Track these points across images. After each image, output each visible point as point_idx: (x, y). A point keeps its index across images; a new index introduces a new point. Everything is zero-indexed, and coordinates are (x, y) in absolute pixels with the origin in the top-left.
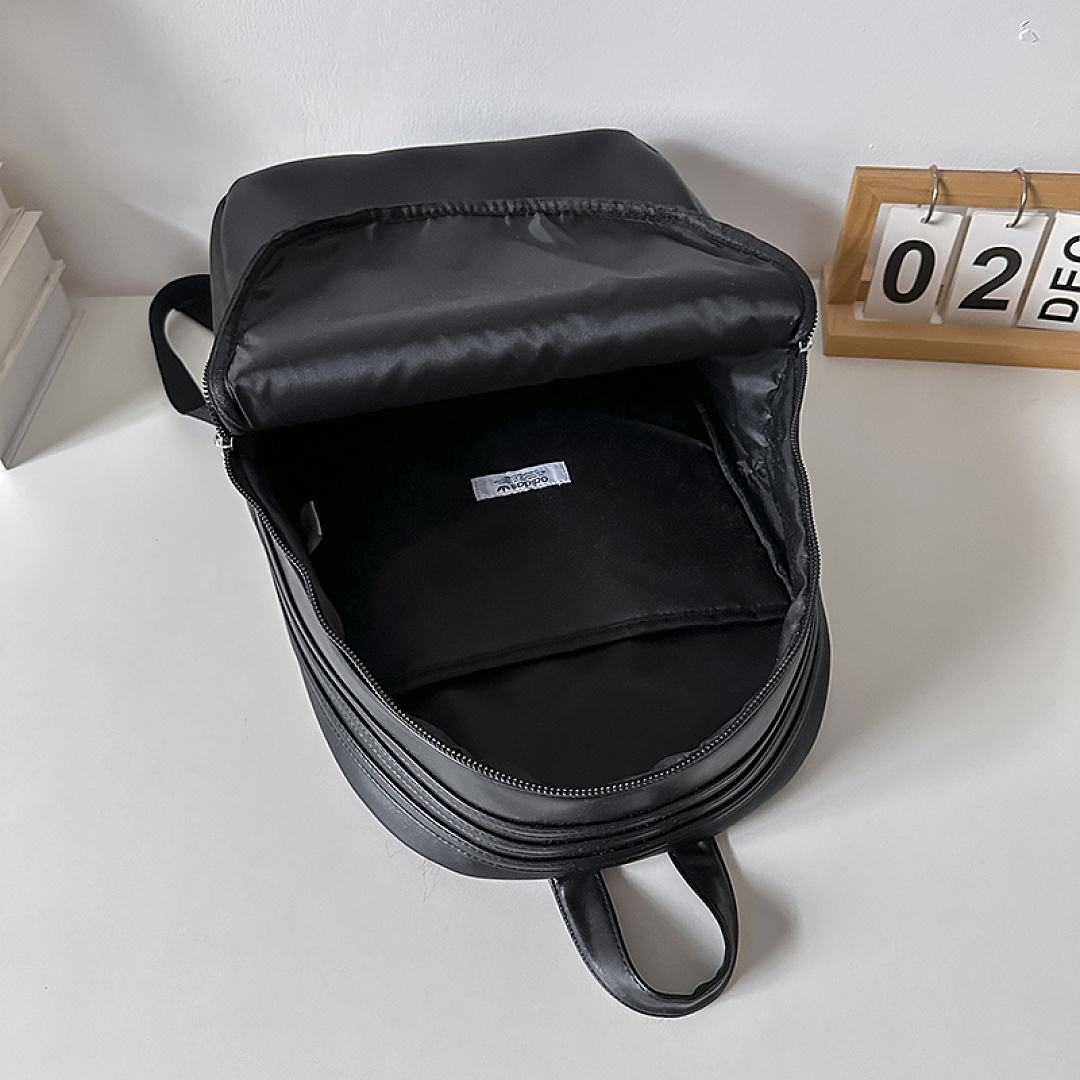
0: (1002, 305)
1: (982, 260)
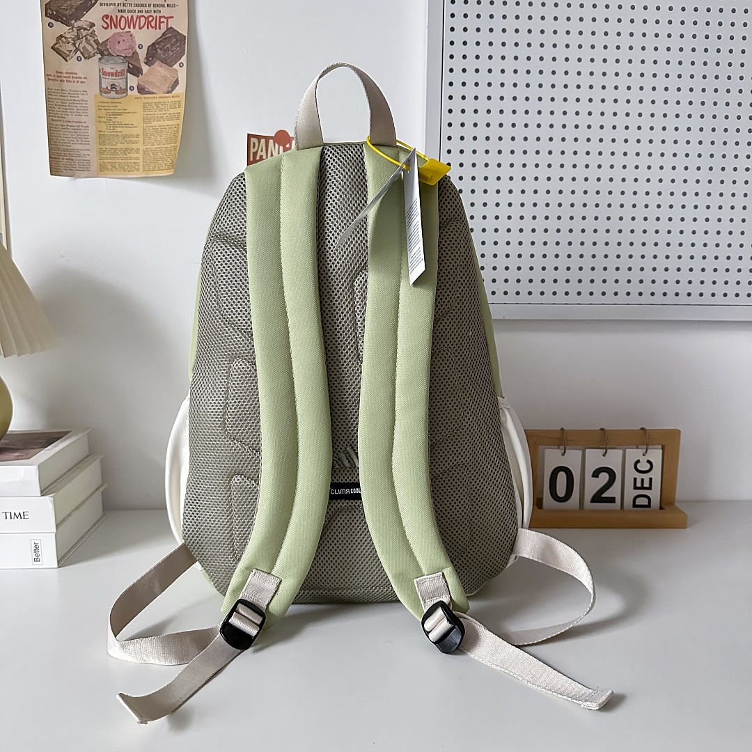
0: (612, 500)
1: (596, 474)
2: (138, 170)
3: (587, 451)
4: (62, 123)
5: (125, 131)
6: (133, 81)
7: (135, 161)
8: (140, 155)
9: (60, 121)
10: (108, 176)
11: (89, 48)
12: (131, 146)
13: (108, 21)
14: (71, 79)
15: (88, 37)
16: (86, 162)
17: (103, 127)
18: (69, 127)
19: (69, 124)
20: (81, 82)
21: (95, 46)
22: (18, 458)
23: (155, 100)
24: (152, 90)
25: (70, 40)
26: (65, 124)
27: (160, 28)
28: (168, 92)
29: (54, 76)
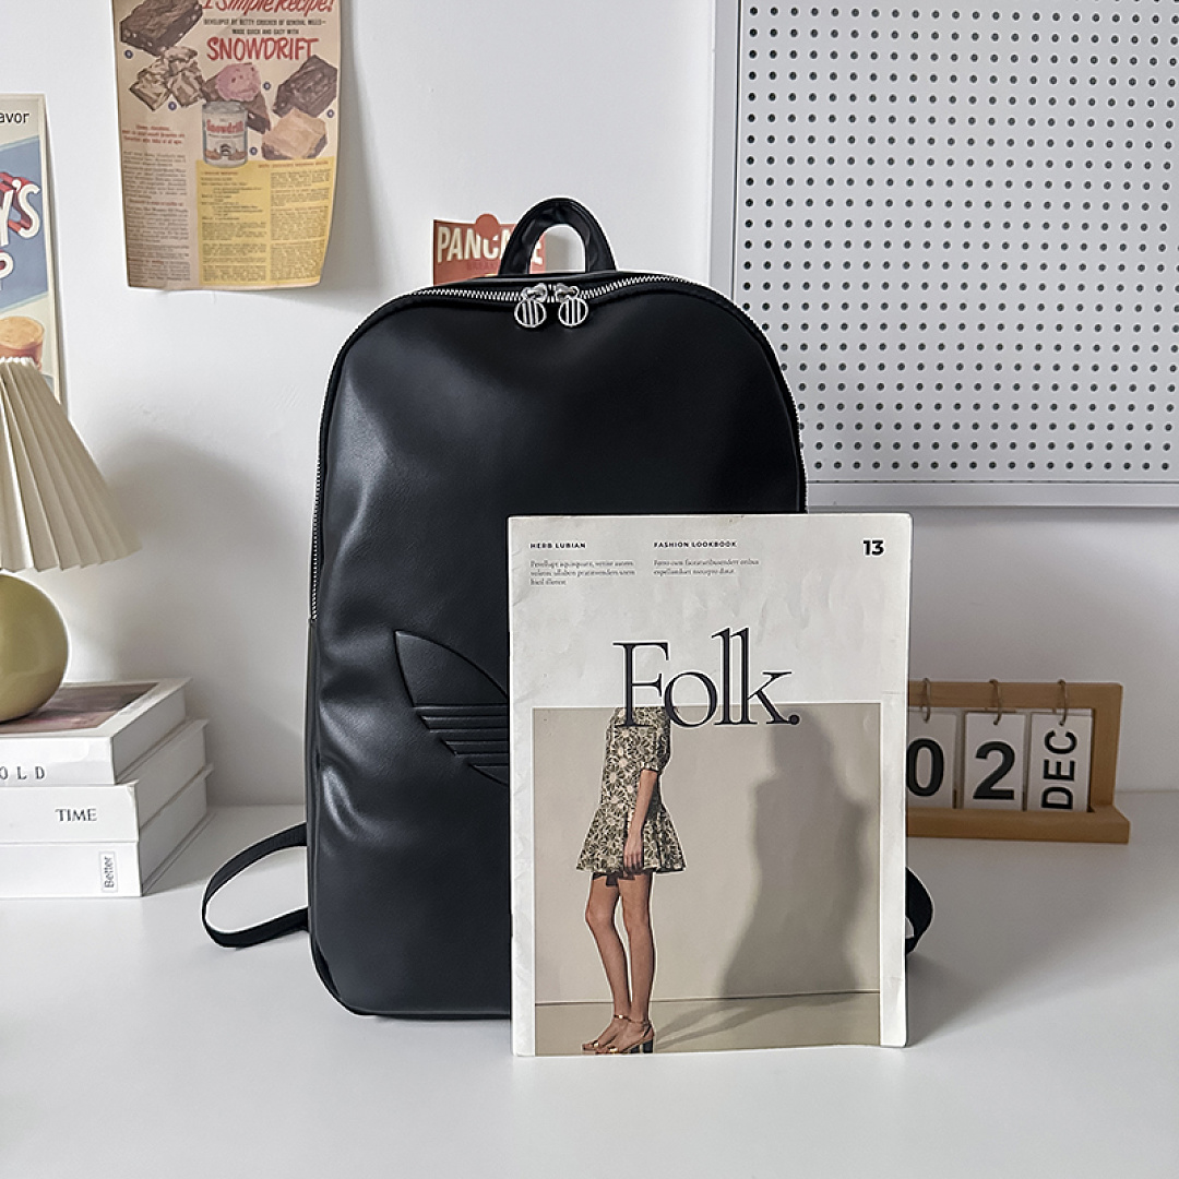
0: (1009, 795)
1: (983, 753)
2: (263, 278)
3: (969, 716)
4: (145, 205)
5: (244, 217)
6: (255, 139)
7: (258, 264)
8: (267, 255)
9: (143, 202)
10: (214, 287)
11: (189, 90)
12: (251, 240)
13: (217, 47)
14: (159, 138)
15: (187, 73)
16: (182, 266)
17: (210, 211)
18: (155, 212)
19: (157, 207)
20: (176, 142)
21: (197, 86)
22: (78, 726)
23: (289, 169)
24: (284, 153)
25: (158, 77)
26: (149, 206)
27: (297, 57)
28: (310, 157)
29: (134, 133)
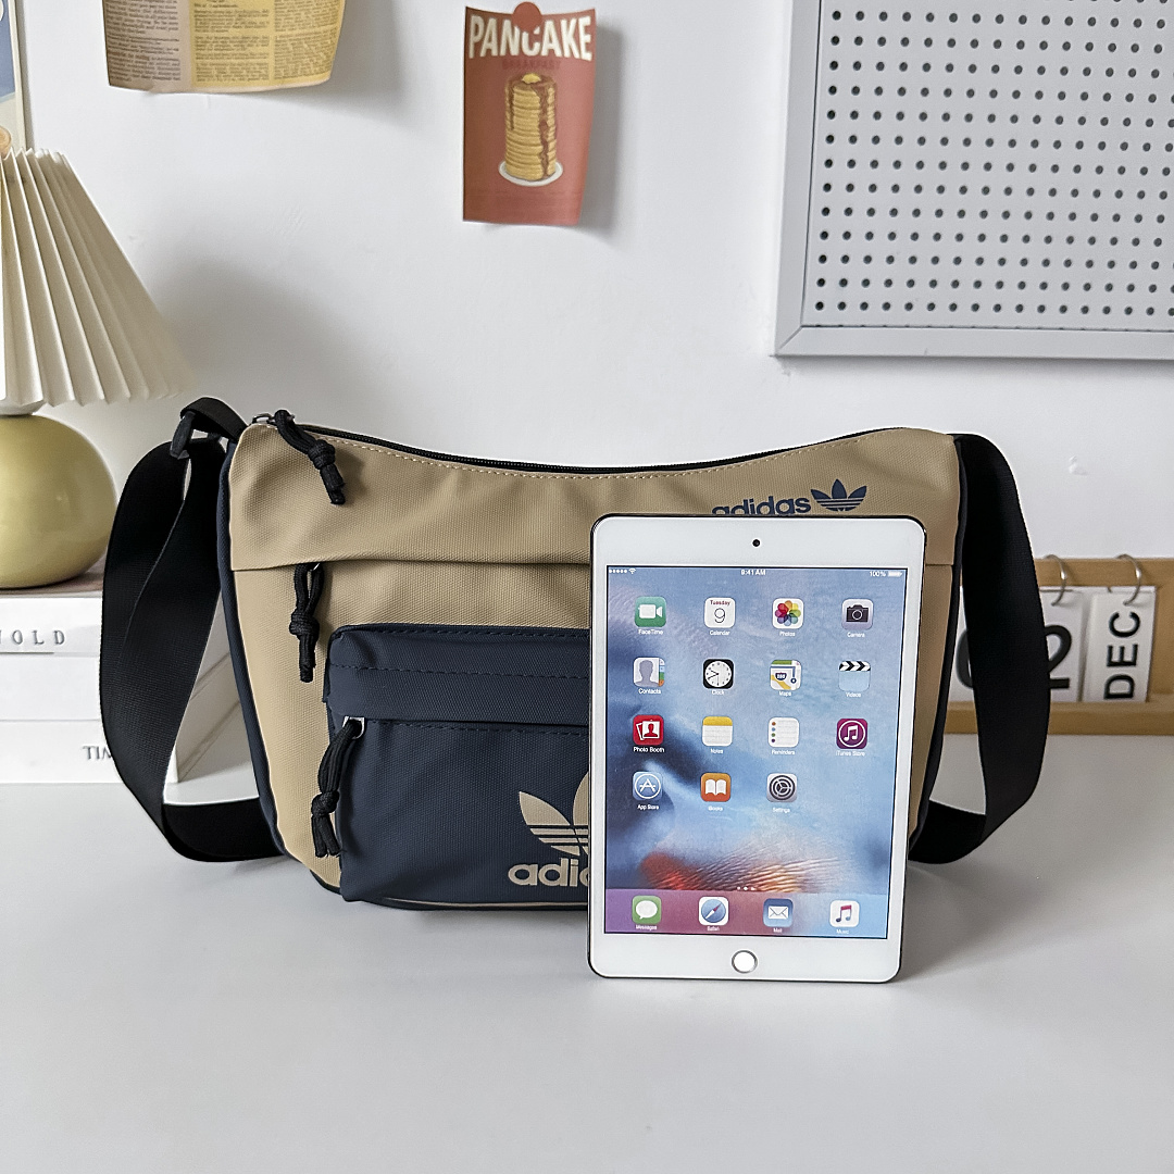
0: (1065, 684)
2: (266, 77)
5: (243, 4)
7: (260, 61)
8: (270, 49)
10: (211, 90)
12: (253, 32)
16: (171, 62)
